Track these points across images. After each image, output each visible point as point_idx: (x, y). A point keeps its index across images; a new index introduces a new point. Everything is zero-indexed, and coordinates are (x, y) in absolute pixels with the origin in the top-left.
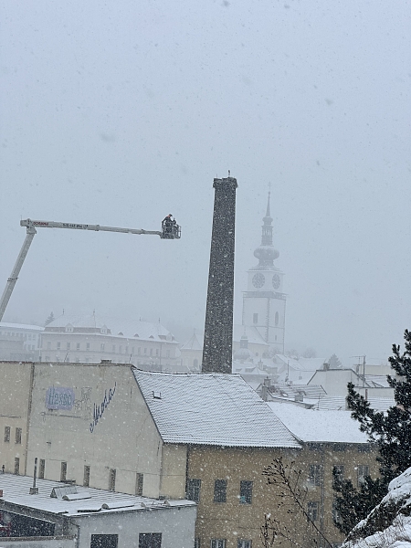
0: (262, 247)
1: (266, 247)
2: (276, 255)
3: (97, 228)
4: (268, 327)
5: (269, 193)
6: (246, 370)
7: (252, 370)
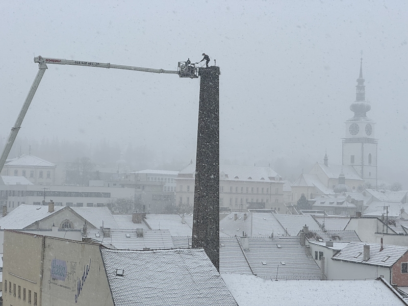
0: (357, 103)
1: (360, 103)
2: (368, 108)
3: (108, 66)
4: (362, 166)
5: (361, 59)
6: (338, 203)
7: (342, 203)
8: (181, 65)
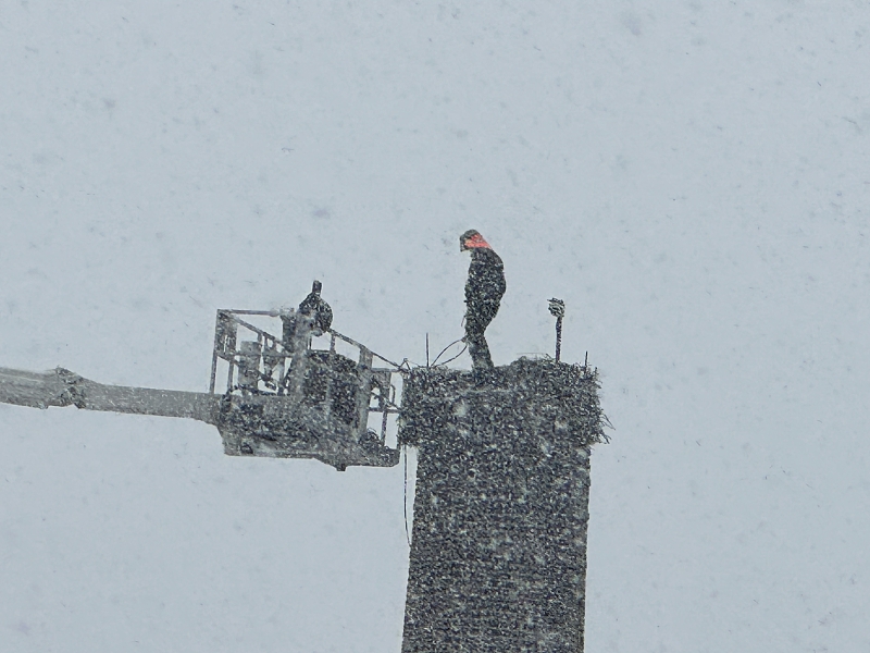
8: (244, 336)
